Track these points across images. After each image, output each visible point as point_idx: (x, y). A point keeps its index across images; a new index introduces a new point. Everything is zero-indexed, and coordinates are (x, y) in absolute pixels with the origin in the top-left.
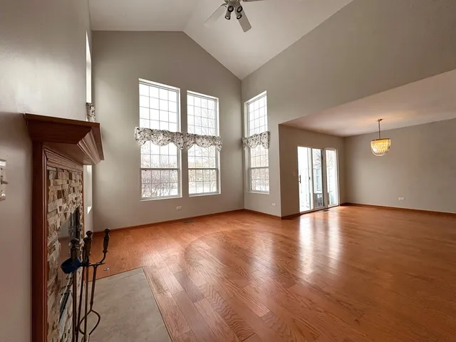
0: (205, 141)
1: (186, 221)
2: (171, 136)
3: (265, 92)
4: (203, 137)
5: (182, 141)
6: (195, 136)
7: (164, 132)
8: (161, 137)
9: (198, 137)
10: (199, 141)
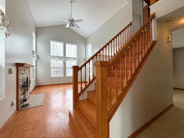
0: (72, 59)
1: (64, 84)
2: (60, 58)
3: (91, 44)
4: (71, 58)
5: (63, 59)
6: (68, 58)
7: (58, 57)
8: (57, 58)
9: (69, 58)
10: (69, 59)
